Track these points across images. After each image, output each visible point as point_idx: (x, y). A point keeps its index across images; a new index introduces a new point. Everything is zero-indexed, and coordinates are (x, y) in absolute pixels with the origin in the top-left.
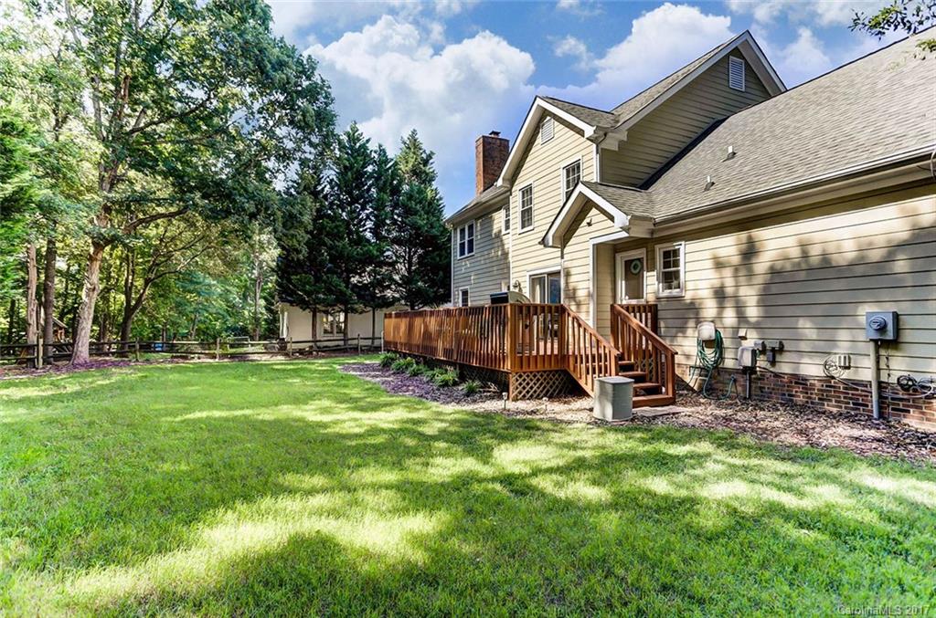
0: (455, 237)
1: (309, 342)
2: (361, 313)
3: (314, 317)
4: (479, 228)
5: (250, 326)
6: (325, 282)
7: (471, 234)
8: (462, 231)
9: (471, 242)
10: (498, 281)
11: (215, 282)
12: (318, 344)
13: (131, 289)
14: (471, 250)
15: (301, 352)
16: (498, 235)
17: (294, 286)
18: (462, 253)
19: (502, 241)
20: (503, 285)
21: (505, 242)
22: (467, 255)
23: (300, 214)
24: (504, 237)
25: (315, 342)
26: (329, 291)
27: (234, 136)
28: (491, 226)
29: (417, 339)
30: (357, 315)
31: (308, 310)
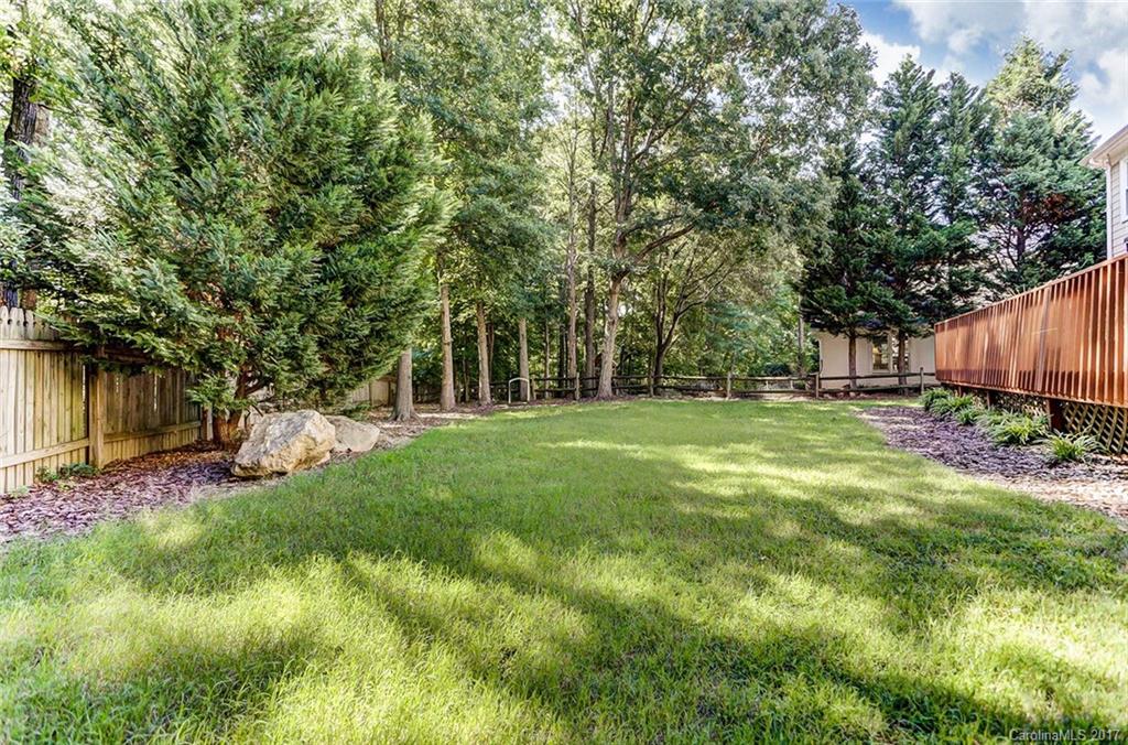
1: (847, 378)
2: (925, 336)
3: (852, 343)
5: (793, 364)
6: (862, 294)
11: (752, 314)
12: (859, 382)
13: (662, 324)
15: (834, 394)
17: (818, 302)
23: (813, 200)
25: (854, 378)
26: (869, 307)
27: (723, 124)
29: (978, 361)
30: (919, 339)
31: (841, 336)
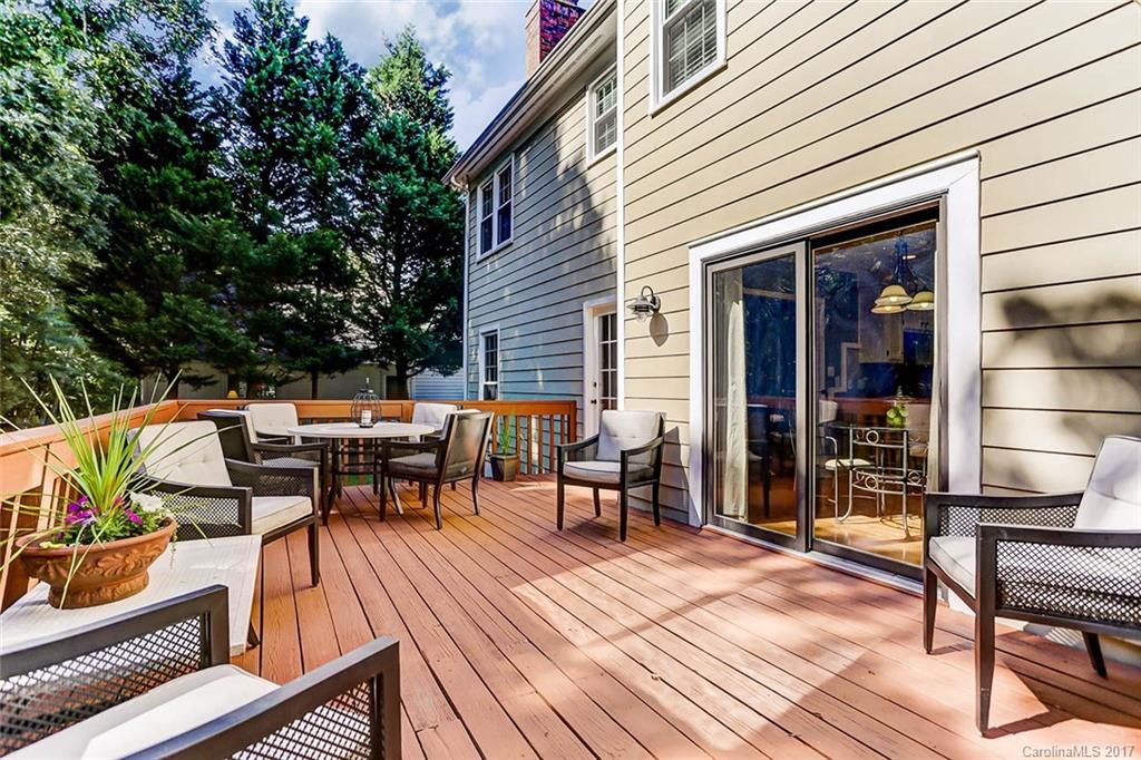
0: (473, 210)
4: (523, 173)
7: (505, 195)
8: (488, 194)
9: (505, 214)
10: (574, 306)
14: (505, 234)
16: (574, 173)
18: (487, 245)
19: (584, 186)
20: (587, 314)
21: (595, 187)
22: (495, 246)
24: (590, 175)
28: (556, 155)
